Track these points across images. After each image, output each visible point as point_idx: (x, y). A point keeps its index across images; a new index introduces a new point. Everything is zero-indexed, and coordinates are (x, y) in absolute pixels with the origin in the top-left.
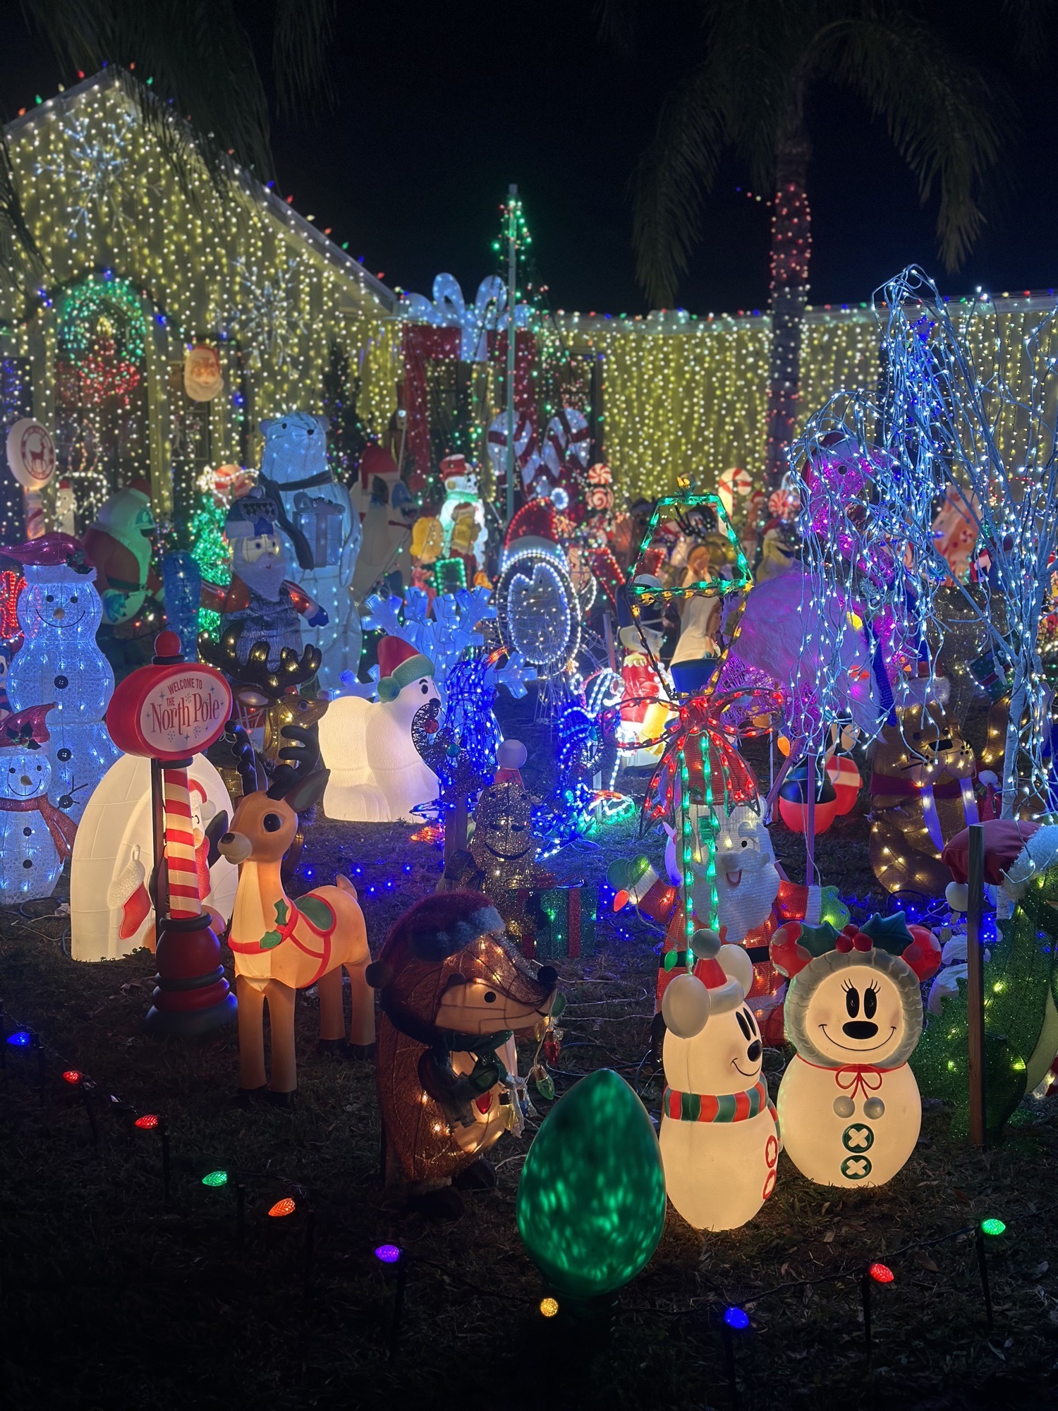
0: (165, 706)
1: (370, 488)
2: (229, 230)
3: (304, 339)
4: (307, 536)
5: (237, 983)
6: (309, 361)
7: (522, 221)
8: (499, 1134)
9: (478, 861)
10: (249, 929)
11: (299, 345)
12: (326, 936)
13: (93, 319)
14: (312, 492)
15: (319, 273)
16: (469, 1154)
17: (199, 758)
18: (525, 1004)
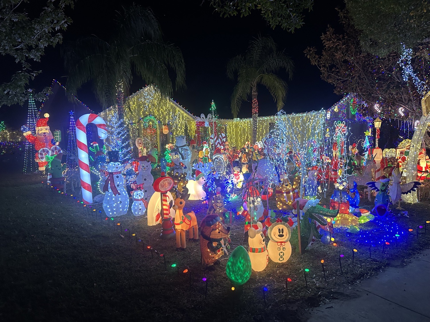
0: (163, 184)
1: (192, 147)
2: (169, 108)
3: (181, 124)
4: (183, 154)
5: (176, 230)
6: (182, 127)
7: (214, 105)
8: (221, 255)
9: (215, 208)
10: (178, 220)
11: (180, 125)
12: (190, 221)
13: (149, 122)
14: (184, 148)
15: (183, 114)
16: (216, 259)
17: (168, 192)
18: (225, 233)
